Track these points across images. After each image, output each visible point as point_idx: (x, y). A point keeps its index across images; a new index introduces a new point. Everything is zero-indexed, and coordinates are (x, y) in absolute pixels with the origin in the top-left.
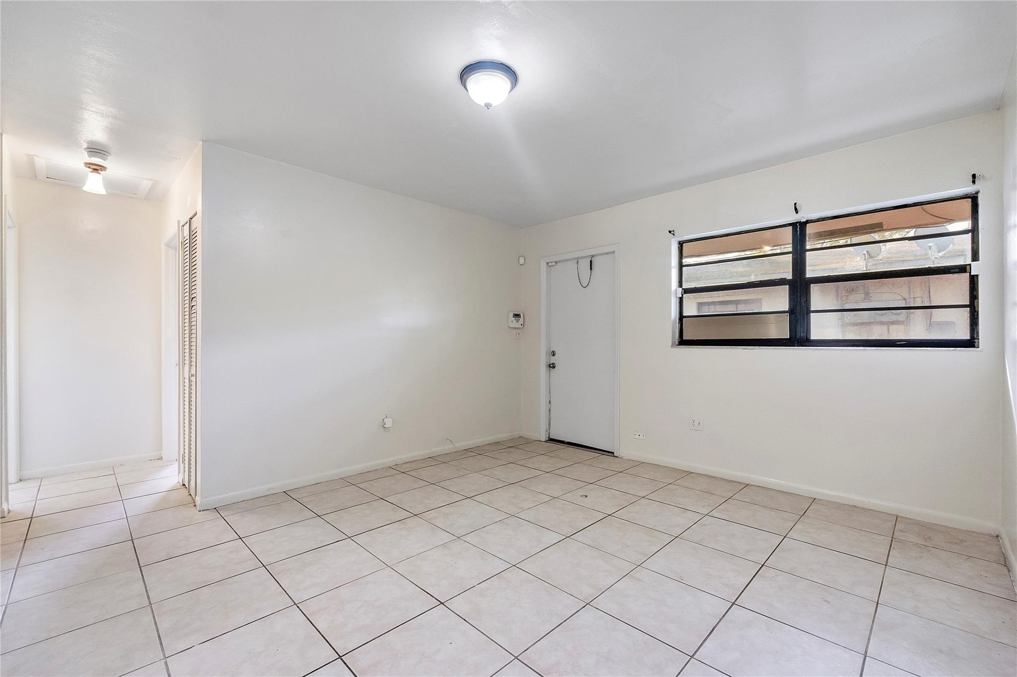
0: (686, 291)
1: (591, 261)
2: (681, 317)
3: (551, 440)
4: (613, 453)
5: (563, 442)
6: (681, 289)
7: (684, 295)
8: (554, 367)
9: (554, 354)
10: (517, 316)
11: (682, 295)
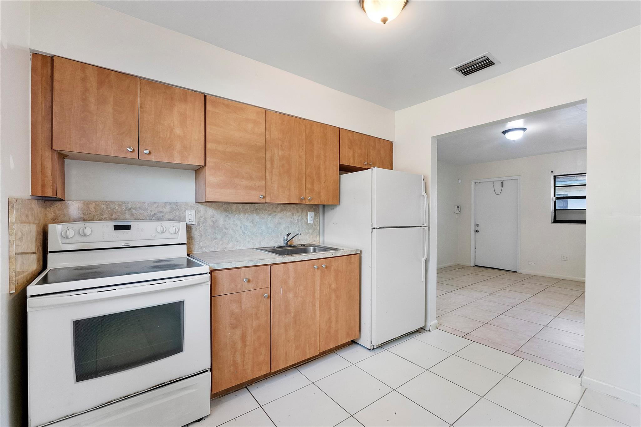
0: (558, 198)
1: (502, 183)
2: (555, 210)
3: (476, 266)
4: (516, 272)
5: (484, 267)
6: (555, 197)
7: (557, 200)
8: (478, 232)
9: (478, 225)
10: (458, 207)
11: (556, 200)
